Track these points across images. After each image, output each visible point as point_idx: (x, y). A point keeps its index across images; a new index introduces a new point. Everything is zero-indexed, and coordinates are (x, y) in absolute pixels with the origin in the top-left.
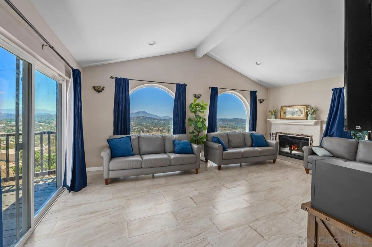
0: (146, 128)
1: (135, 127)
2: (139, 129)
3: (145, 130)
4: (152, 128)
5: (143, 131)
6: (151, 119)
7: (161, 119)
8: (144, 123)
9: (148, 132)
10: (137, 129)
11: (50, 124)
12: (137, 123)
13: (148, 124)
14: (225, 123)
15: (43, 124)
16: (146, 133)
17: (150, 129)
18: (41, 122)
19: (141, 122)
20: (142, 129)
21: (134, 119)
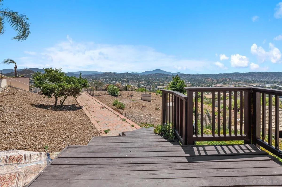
0: (161, 83)
1: (153, 82)
2: (156, 83)
3: (160, 84)
4: (166, 82)
5: (159, 85)
6: (165, 75)
7: (174, 75)
8: (160, 79)
9: (163, 85)
10: (154, 83)
11: (98, 80)
12: (154, 79)
13: (163, 80)
14: (239, 77)
15: (95, 80)
16: (161, 86)
17: (165, 83)
18: (94, 79)
19: (157, 78)
20: (158, 84)
21: (152, 76)
